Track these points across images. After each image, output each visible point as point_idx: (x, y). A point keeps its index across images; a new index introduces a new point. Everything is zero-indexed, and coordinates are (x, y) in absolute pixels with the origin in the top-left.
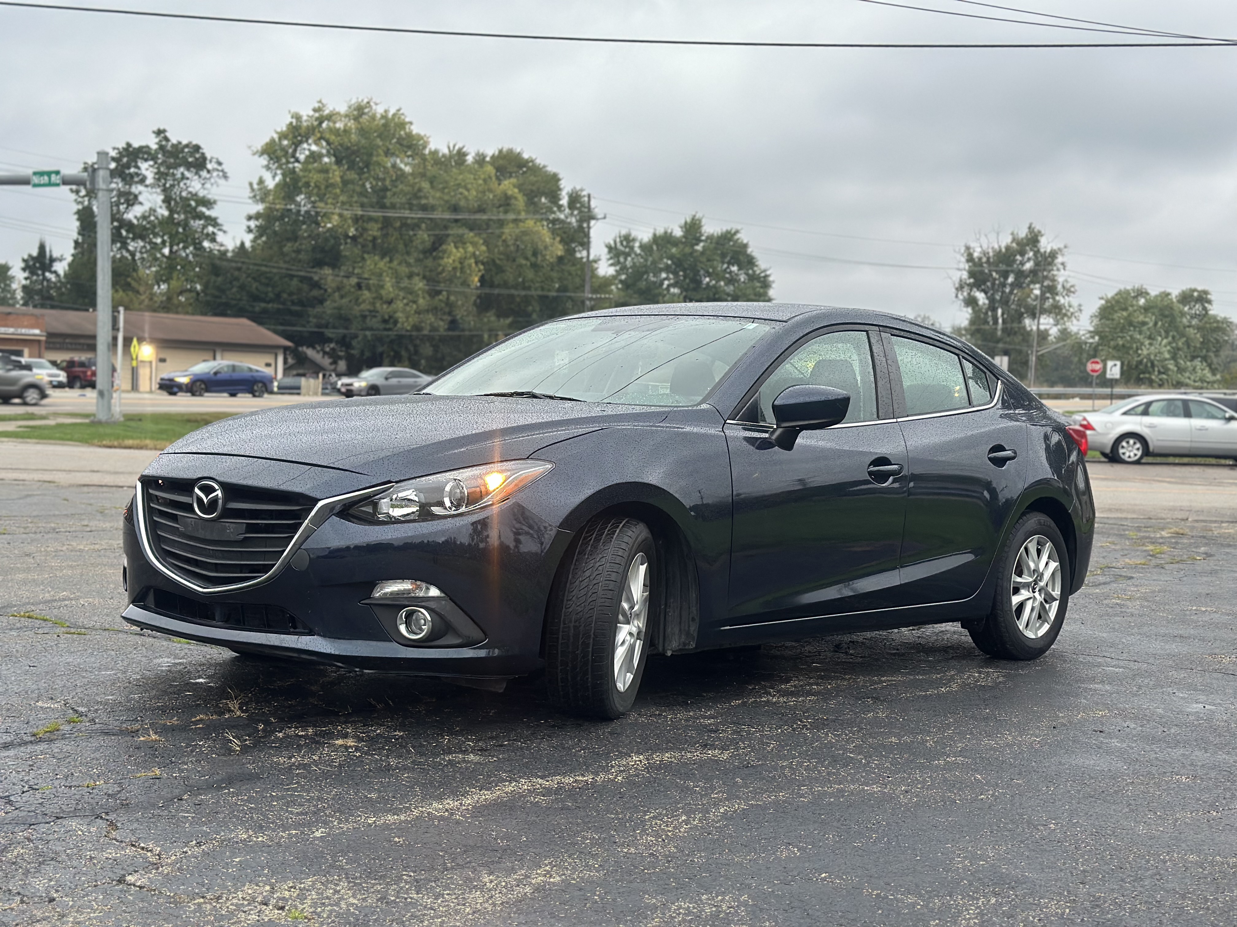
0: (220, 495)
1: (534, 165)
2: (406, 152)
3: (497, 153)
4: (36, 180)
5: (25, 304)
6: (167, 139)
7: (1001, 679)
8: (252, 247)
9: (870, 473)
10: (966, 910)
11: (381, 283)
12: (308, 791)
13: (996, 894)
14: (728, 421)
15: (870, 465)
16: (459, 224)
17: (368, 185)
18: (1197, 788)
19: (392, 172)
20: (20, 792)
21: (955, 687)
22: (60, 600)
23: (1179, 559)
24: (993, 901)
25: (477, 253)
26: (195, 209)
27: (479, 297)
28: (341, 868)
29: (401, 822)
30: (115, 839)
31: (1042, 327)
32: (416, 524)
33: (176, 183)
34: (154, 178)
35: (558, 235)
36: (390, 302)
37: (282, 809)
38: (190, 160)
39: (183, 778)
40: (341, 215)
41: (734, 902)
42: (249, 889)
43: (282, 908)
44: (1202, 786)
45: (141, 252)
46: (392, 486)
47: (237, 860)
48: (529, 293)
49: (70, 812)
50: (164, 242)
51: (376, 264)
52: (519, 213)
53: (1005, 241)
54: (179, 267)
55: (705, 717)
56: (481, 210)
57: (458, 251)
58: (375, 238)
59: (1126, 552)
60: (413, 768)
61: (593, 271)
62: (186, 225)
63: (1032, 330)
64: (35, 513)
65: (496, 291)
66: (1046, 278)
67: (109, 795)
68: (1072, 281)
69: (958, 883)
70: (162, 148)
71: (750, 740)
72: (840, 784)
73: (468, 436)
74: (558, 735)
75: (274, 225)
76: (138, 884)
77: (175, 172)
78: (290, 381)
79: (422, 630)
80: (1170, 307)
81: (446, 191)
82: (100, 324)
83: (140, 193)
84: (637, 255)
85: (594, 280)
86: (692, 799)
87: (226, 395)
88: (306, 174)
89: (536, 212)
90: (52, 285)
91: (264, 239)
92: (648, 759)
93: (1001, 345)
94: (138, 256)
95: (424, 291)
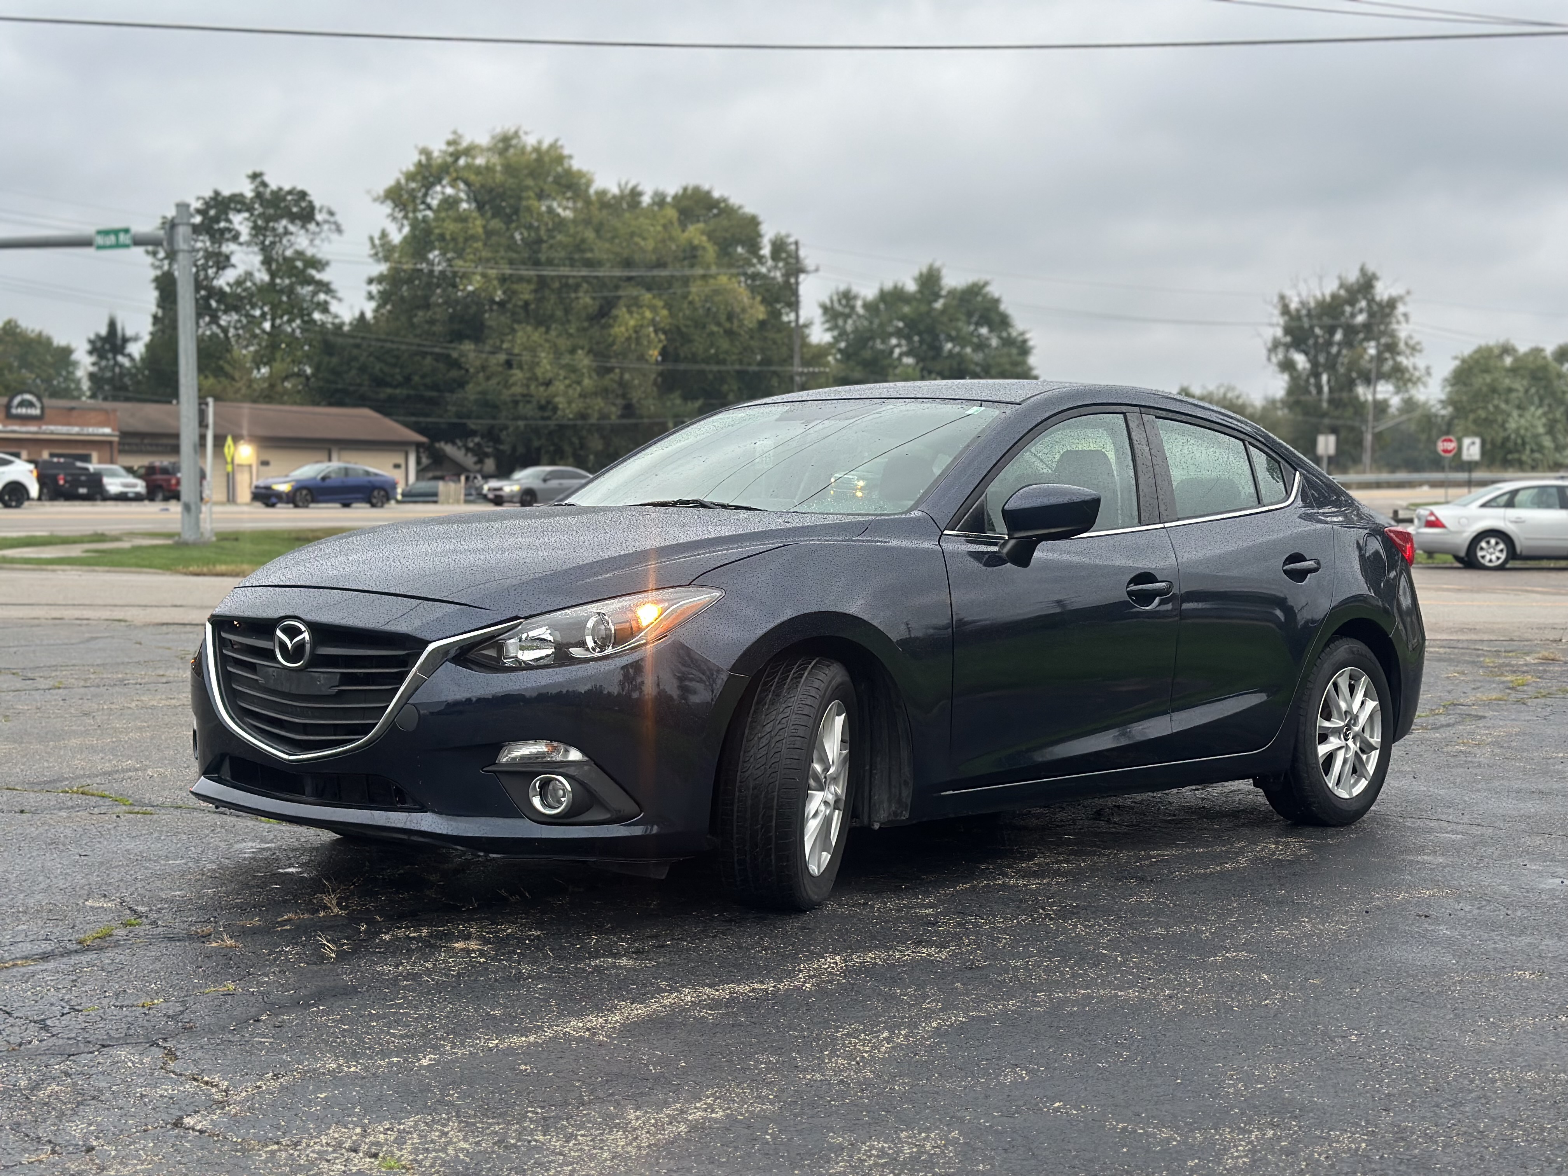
0: (307, 638)
1: (727, 206)
2: (564, 193)
3: (680, 192)
4: (100, 240)
5: (93, 396)
6: (265, 185)
7: (1304, 851)
8: (375, 318)
9: (1130, 594)
10: (1235, 1146)
11: (537, 360)
12: (416, 1008)
13: (1272, 1125)
14: (946, 532)
15: (1129, 583)
16: (633, 283)
17: (518, 236)
18: (1543, 986)
19: (546, 218)
20: (58, 1015)
21: (1243, 862)
22: (123, 771)
23: (1547, 691)
24: (1270, 1133)
25: (658, 319)
26: (303, 271)
27: (661, 374)
28: (452, 1104)
29: (530, 1044)
30: (173, 1072)
31: (1380, 397)
32: (550, 670)
33: (277, 239)
34: (250, 234)
35: (759, 293)
36: (548, 384)
37: (382, 1031)
38: (295, 210)
39: (262, 994)
40: (484, 275)
41: (941, 1140)
42: (335, 1132)
43: (375, 1156)
44: (1551, 984)
45: (236, 328)
46: (520, 623)
47: (322, 1096)
48: (723, 368)
49: (119, 1038)
50: (263, 315)
51: (529, 337)
52: (708, 267)
53: (1329, 288)
54: (283, 346)
55: (922, 906)
56: (661, 264)
57: (632, 317)
58: (527, 304)
59: (1479, 684)
60: (550, 977)
61: (804, 338)
62: (290, 291)
63: (1366, 401)
64: (99, 661)
65: (682, 367)
66: (1383, 333)
67: (169, 1017)
68: (1417, 338)
69: (1228, 1112)
70: (259, 195)
71: (977, 933)
72: (1087, 989)
73: (615, 558)
74: (735, 932)
75: (400, 289)
76: (198, 1128)
77: (276, 225)
78: (425, 486)
79: (561, 803)
80: (1545, 368)
81: (617, 241)
82: (184, 420)
83: (232, 253)
84: (859, 316)
85: (805, 350)
86: (898, 1010)
87: (338, 505)
88: (440, 223)
89: (730, 265)
90: (125, 371)
91: (389, 307)
92: (845, 961)
93: (1326, 421)
94: (232, 332)
95: (589, 368)
